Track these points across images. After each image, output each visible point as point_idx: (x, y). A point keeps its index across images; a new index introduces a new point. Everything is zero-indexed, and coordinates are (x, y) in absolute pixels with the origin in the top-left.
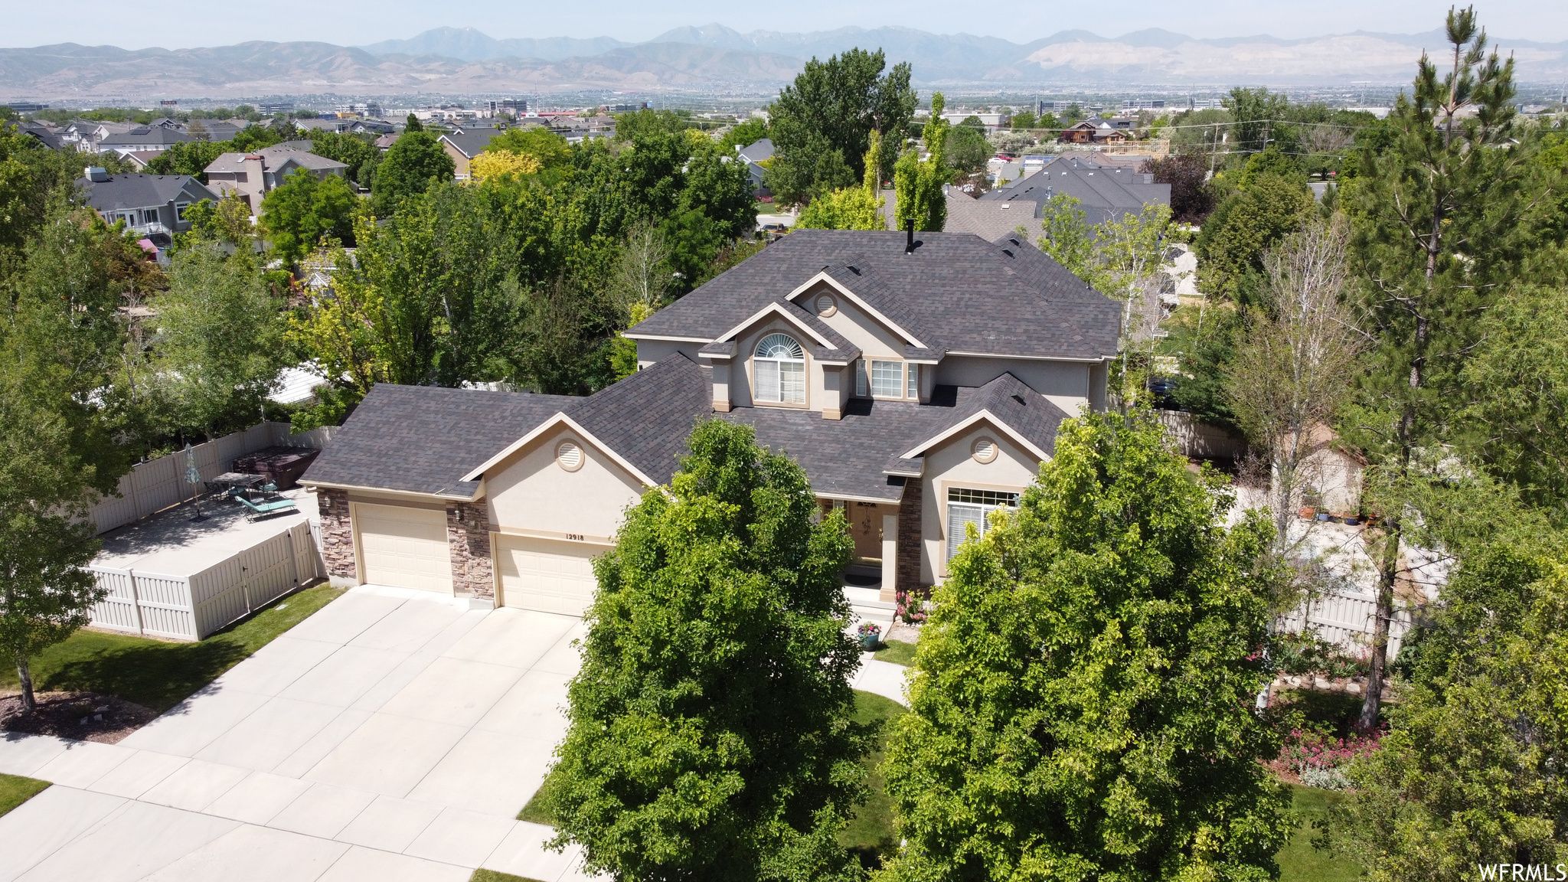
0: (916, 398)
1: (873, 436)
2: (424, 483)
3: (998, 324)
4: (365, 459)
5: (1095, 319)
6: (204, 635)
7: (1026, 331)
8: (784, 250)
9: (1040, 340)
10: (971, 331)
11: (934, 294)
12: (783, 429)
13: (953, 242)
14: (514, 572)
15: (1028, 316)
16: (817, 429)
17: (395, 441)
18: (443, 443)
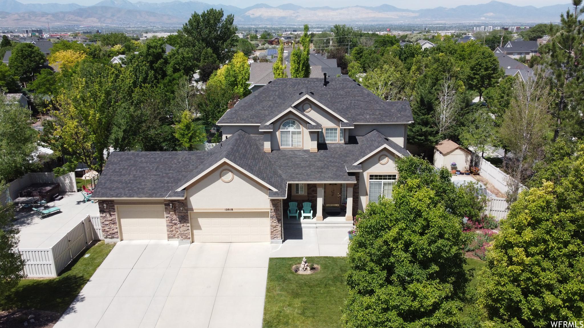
0: (343, 142)
1: (334, 158)
2: (153, 194)
3: (368, 112)
4: (120, 186)
5: (402, 108)
6: (59, 274)
7: (380, 114)
8: (275, 87)
9: (386, 117)
10: (359, 115)
11: (341, 101)
12: (296, 157)
13: (341, 81)
14: (199, 228)
15: (378, 108)
16: (310, 156)
17: (131, 176)
18: (155, 175)
